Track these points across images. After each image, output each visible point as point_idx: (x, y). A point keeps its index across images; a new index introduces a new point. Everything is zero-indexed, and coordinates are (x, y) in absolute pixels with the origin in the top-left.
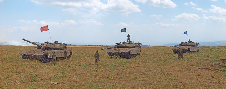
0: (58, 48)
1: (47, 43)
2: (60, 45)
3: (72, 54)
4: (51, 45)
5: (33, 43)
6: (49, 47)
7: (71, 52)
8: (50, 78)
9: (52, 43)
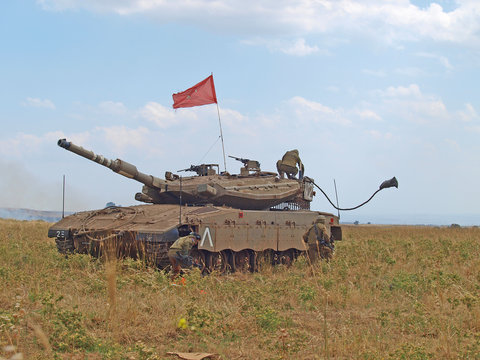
0: (258, 195)
1: (202, 170)
2: (271, 184)
3: (344, 236)
4: (224, 182)
5: (118, 167)
6: (210, 189)
7: (335, 224)
8: (173, 336)
9: (228, 174)
